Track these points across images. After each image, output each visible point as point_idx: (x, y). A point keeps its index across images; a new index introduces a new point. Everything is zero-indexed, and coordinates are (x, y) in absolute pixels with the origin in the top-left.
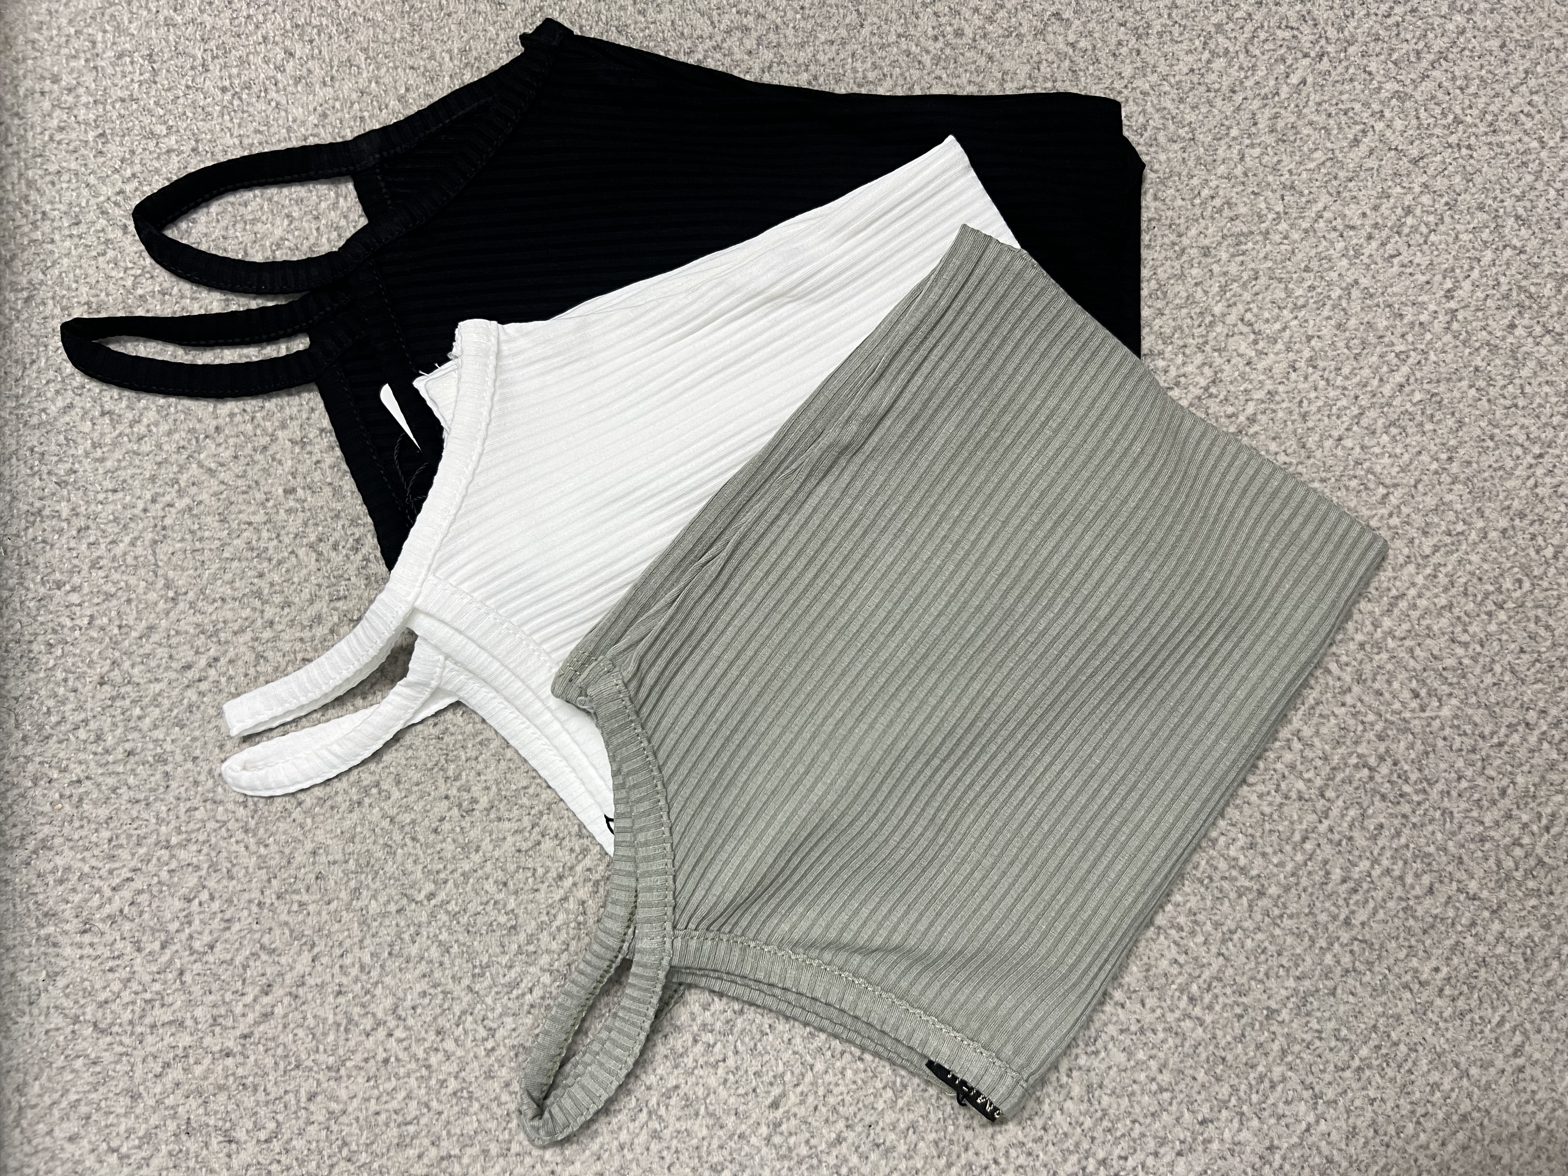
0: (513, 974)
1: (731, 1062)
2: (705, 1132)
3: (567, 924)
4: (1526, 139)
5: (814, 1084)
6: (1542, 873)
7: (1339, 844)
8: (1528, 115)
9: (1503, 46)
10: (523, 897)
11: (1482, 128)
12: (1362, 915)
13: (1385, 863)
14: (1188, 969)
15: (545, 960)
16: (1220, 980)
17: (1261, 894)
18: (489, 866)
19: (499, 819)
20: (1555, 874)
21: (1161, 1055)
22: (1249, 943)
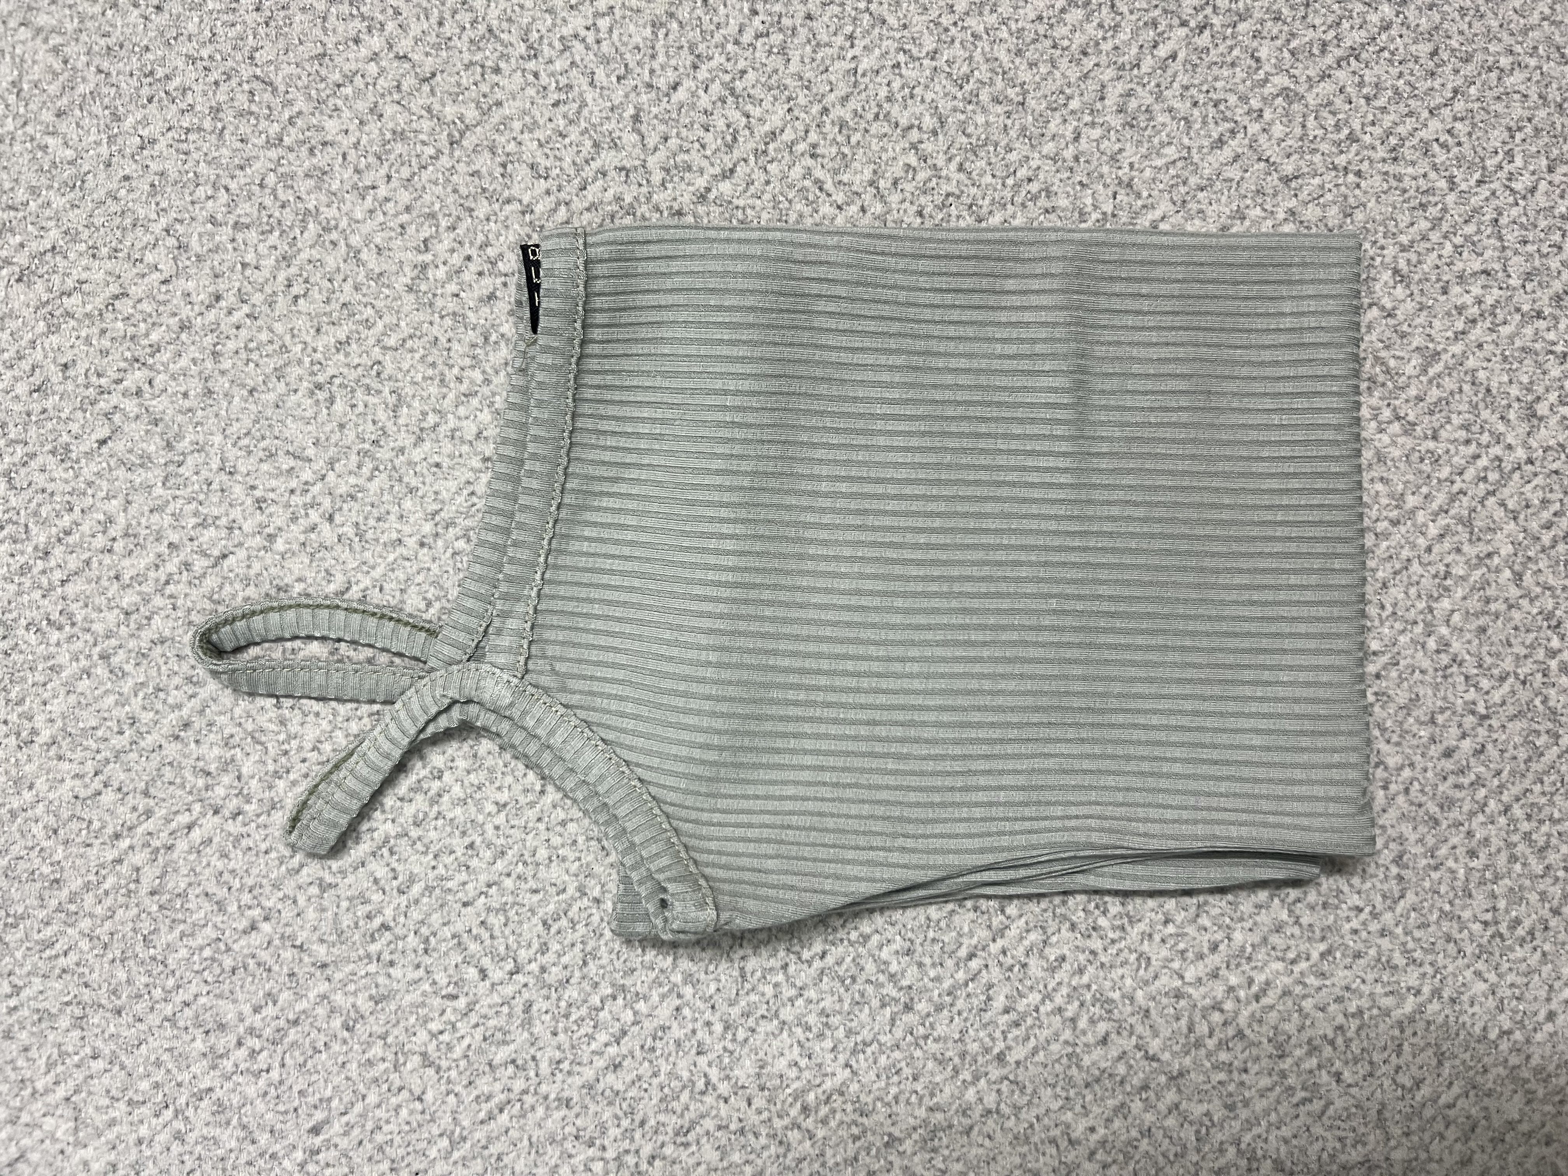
0: (48, 932)
1: (275, 1075)
2: (233, 1144)
3: (117, 888)
4: (1433, 175)
5: (363, 1115)
6: (1239, 1047)
7: (1010, 969)
8: (1444, 146)
9: (1435, 53)
10: (74, 850)
11: (1381, 152)
12: (1018, 1053)
13: (1059, 1000)
14: (807, 1074)
15: (85, 924)
16: (842, 1094)
17: (908, 1008)
18: (40, 809)
19: (60, 758)
20: (1255, 1051)
21: (759, 1162)
22: (883, 1060)
